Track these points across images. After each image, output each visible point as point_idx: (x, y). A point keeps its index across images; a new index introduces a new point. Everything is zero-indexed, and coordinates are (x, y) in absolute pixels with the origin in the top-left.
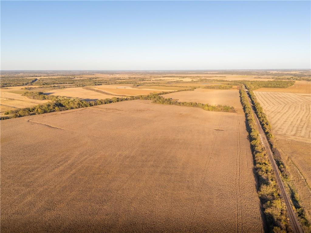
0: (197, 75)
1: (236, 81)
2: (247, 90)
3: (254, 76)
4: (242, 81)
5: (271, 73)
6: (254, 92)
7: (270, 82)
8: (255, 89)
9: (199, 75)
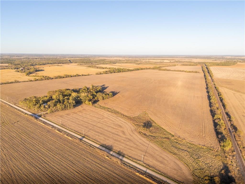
0: (172, 59)
1: (200, 62)
2: (206, 66)
3: (212, 60)
4: (203, 62)
5: (226, 58)
6: (210, 67)
7: (221, 63)
8: (211, 66)
9: (173, 59)
